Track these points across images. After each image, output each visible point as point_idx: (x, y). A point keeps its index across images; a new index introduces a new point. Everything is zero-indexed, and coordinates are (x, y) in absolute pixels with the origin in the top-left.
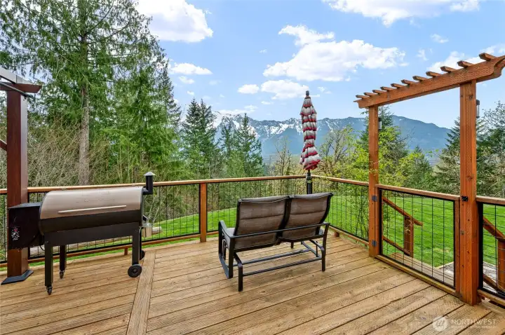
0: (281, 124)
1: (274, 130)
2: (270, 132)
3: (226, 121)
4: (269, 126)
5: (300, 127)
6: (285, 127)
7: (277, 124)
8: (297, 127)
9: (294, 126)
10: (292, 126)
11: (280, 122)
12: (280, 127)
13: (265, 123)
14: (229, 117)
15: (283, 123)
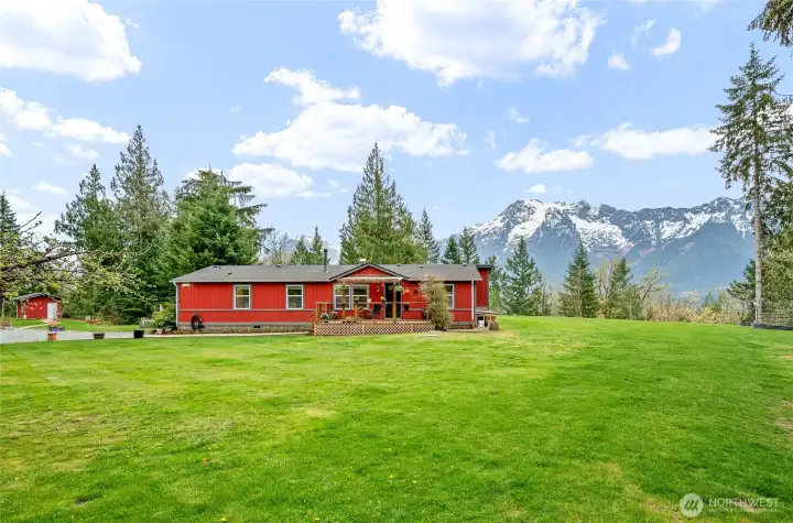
0: (687, 216)
1: (668, 230)
2: (659, 234)
3: (554, 217)
4: (658, 221)
5: (743, 218)
6: (698, 221)
7: (676, 214)
8: (735, 218)
9: (727, 217)
10: (720, 216)
11: (687, 210)
12: (687, 221)
13: (645, 214)
14: (561, 208)
15: (695, 211)
